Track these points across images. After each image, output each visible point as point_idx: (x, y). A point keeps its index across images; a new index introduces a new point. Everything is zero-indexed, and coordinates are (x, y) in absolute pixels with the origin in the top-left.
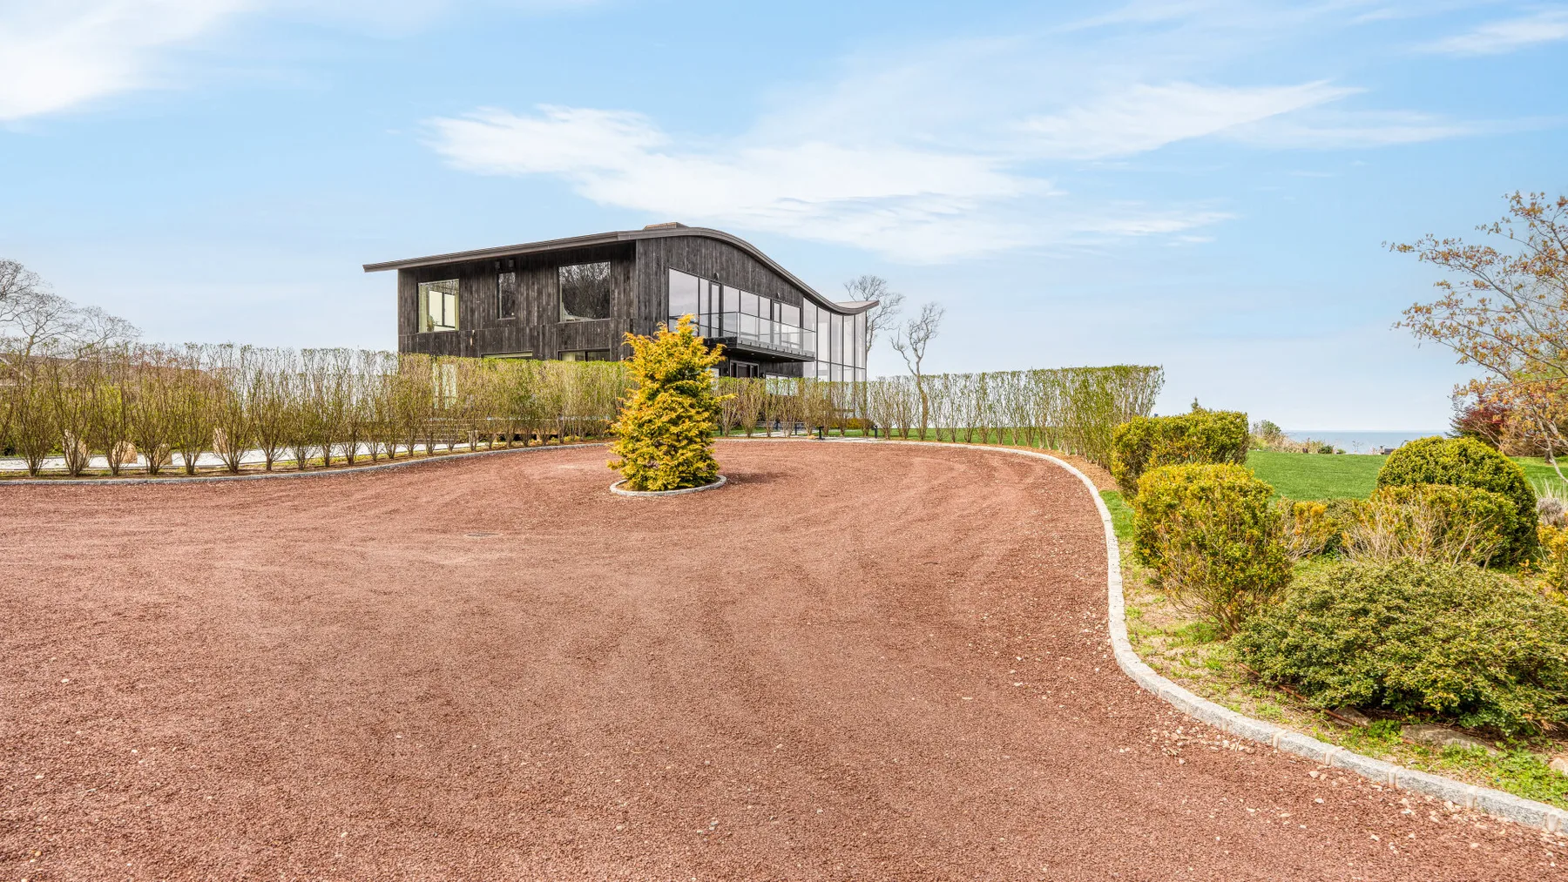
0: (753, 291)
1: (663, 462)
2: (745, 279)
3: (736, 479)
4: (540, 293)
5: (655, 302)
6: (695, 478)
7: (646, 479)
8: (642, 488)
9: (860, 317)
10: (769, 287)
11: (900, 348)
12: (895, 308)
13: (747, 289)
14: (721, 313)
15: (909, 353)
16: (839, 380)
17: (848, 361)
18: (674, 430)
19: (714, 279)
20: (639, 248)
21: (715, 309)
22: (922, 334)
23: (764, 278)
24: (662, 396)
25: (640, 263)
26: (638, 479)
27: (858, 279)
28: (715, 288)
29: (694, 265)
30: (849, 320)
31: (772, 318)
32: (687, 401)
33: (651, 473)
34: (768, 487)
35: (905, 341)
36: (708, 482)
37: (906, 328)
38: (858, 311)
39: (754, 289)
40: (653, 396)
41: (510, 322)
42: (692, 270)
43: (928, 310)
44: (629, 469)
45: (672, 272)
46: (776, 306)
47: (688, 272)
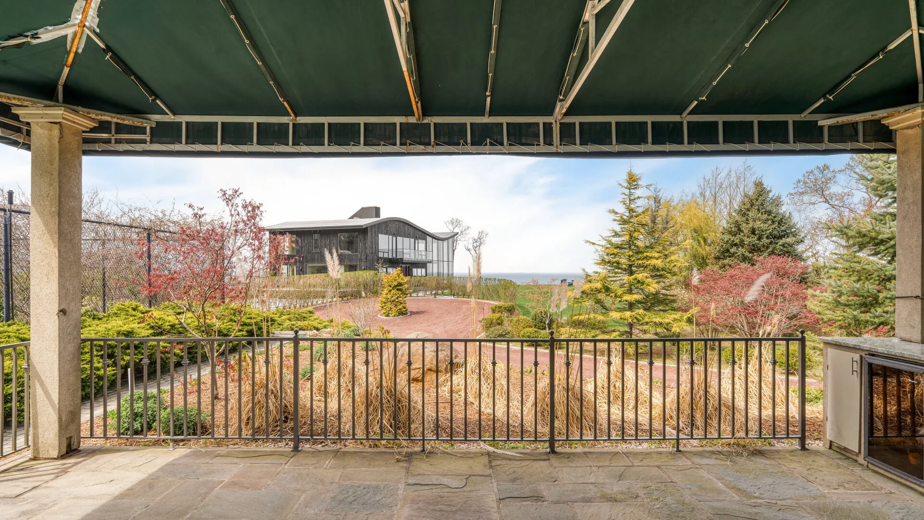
0: (408, 237)
1: (394, 309)
2: (405, 233)
3: (412, 313)
4: (330, 242)
5: (374, 247)
6: (402, 313)
7: (389, 314)
8: (388, 316)
9: (450, 240)
10: (413, 234)
11: (469, 250)
12: (467, 232)
13: (405, 237)
14: (396, 249)
15: (473, 252)
16: (442, 271)
17: (446, 259)
18: (397, 300)
19: (394, 235)
20: (369, 229)
21: (394, 248)
22: (478, 244)
23: (411, 231)
24: (392, 291)
25: (369, 234)
26: (387, 314)
27: (450, 219)
28: (394, 238)
29: (387, 231)
30: (445, 243)
31: (415, 249)
32: (400, 293)
33: (390, 312)
34: (422, 315)
35: (471, 247)
36: (405, 314)
37: (471, 241)
38: (449, 238)
39: (408, 236)
40: (390, 291)
41: (318, 253)
42: (386, 233)
43: (481, 233)
44: (384, 311)
45: (380, 236)
46: (417, 241)
47: (385, 234)
